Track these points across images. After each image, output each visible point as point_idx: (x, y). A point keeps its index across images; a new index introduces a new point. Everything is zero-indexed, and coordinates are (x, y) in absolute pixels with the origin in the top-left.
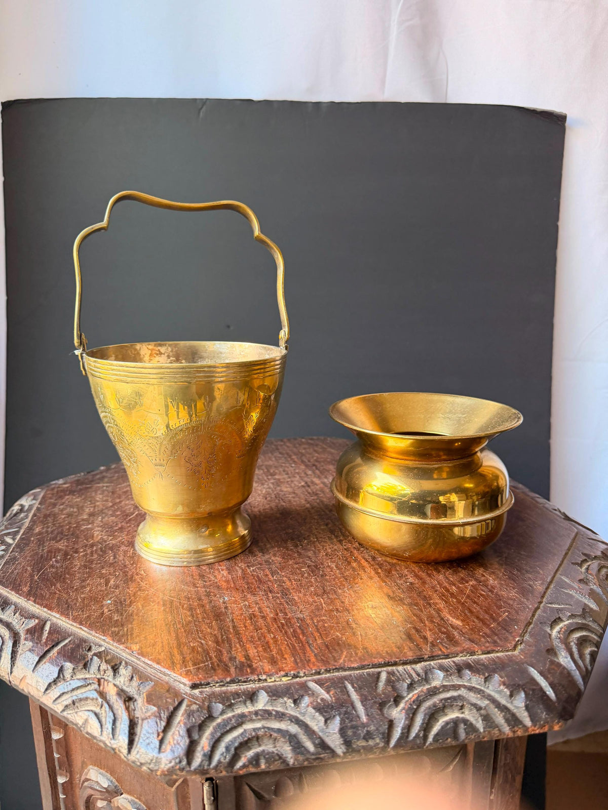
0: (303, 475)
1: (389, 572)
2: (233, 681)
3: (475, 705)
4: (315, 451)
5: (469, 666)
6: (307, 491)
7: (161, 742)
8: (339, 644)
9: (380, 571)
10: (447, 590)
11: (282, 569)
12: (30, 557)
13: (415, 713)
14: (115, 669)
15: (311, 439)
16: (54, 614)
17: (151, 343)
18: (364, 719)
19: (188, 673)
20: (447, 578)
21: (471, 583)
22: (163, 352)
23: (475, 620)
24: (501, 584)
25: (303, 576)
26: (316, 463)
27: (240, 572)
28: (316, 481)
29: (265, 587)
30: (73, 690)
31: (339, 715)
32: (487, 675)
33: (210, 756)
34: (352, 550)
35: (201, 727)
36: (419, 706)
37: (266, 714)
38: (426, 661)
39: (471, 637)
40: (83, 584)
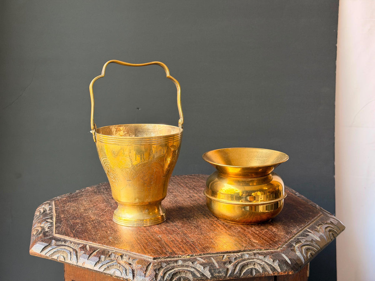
0: (188, 192)
1: (230, 227)
2: (168, 257)
3: (259, 264)
4: (193, 181)
5: (259, 253)
6: (191, 199)
7: (145, 274)
8: (208, 247)
9: (226, 227)
10: (255, 233)
11: (183, 227)
12: (66, 225)
13: (236, 266)
14: (122, 256)
15: (191, 175)
16: (89, 242)
17: (116, 125)
18: (218, 267)
19: (151, 255)
20: (255, 229)
21: (265, 230)
22: (121, 130)
23: (264, 241)
24: (278, 231)
25: (192, 229)
26: (195, 187)
27: (164, 229)
28: (196, 195)
29: (176, 233)
30: (107, 263)
31: (209, 266)
32: (265, 255)
33: (163, 277)
34: (214, 221)
35: (159, 270)
36: (238, 264)
37: (182, 266)
38: (242, 252)
39: (261, 245)
40: (96, 233)
